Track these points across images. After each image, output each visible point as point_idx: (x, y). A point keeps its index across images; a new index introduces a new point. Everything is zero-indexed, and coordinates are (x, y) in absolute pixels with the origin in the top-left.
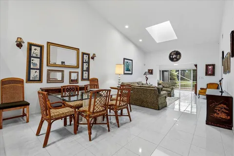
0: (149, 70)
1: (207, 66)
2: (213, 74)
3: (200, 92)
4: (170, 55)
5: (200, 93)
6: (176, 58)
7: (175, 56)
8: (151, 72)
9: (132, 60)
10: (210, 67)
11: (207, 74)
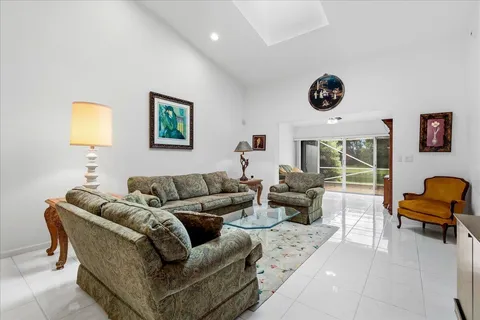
0: (255, 138)
1: (425, 119)
2: (445, 145)
3: (402, 207)
4: (313, 89)
5: (404, 212)
6: (328, 98)
7: (326, 93)
8: (260, 143)
9: (191, 104)
10: (435, 124)
11: (424, 146)
